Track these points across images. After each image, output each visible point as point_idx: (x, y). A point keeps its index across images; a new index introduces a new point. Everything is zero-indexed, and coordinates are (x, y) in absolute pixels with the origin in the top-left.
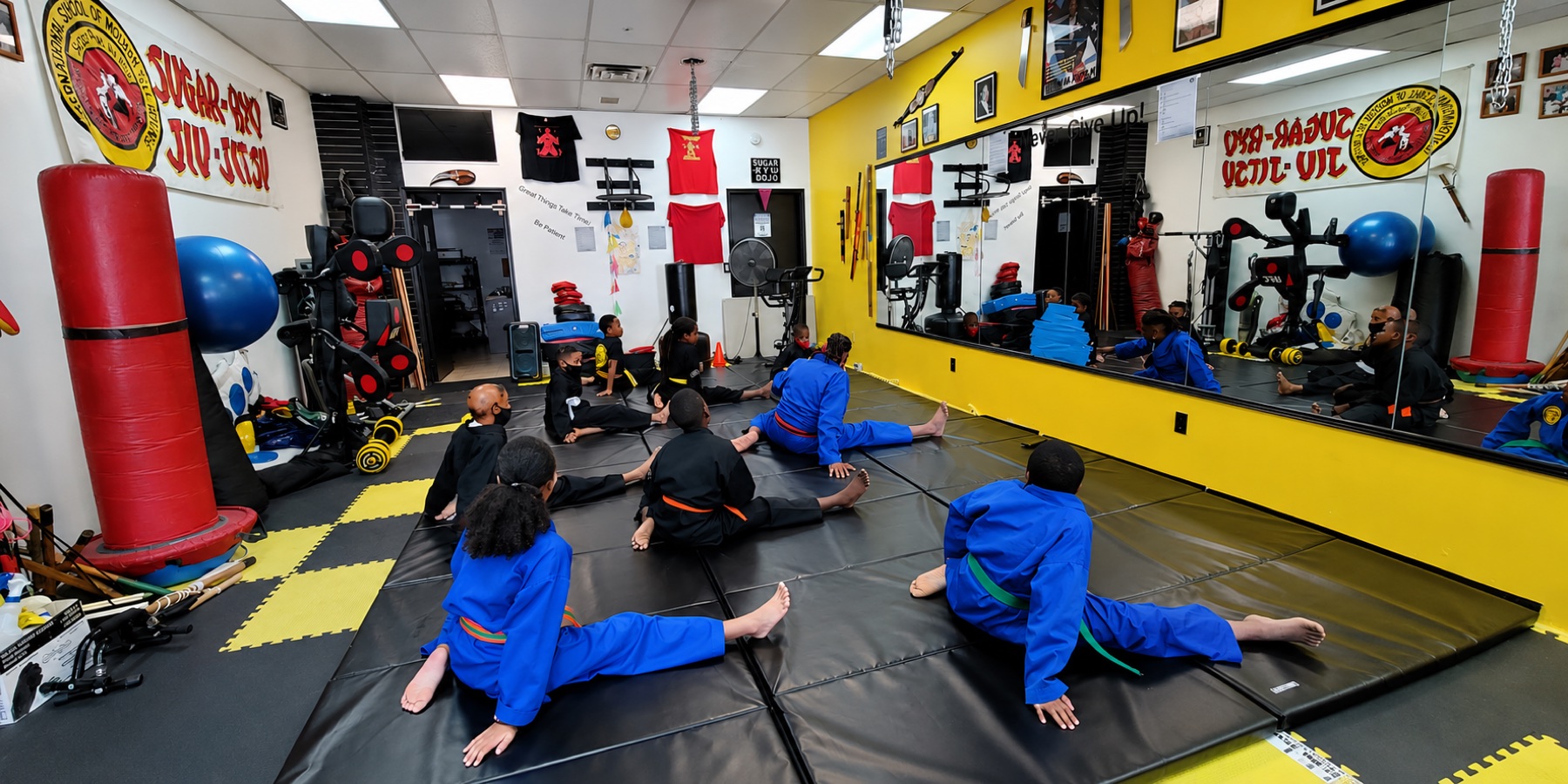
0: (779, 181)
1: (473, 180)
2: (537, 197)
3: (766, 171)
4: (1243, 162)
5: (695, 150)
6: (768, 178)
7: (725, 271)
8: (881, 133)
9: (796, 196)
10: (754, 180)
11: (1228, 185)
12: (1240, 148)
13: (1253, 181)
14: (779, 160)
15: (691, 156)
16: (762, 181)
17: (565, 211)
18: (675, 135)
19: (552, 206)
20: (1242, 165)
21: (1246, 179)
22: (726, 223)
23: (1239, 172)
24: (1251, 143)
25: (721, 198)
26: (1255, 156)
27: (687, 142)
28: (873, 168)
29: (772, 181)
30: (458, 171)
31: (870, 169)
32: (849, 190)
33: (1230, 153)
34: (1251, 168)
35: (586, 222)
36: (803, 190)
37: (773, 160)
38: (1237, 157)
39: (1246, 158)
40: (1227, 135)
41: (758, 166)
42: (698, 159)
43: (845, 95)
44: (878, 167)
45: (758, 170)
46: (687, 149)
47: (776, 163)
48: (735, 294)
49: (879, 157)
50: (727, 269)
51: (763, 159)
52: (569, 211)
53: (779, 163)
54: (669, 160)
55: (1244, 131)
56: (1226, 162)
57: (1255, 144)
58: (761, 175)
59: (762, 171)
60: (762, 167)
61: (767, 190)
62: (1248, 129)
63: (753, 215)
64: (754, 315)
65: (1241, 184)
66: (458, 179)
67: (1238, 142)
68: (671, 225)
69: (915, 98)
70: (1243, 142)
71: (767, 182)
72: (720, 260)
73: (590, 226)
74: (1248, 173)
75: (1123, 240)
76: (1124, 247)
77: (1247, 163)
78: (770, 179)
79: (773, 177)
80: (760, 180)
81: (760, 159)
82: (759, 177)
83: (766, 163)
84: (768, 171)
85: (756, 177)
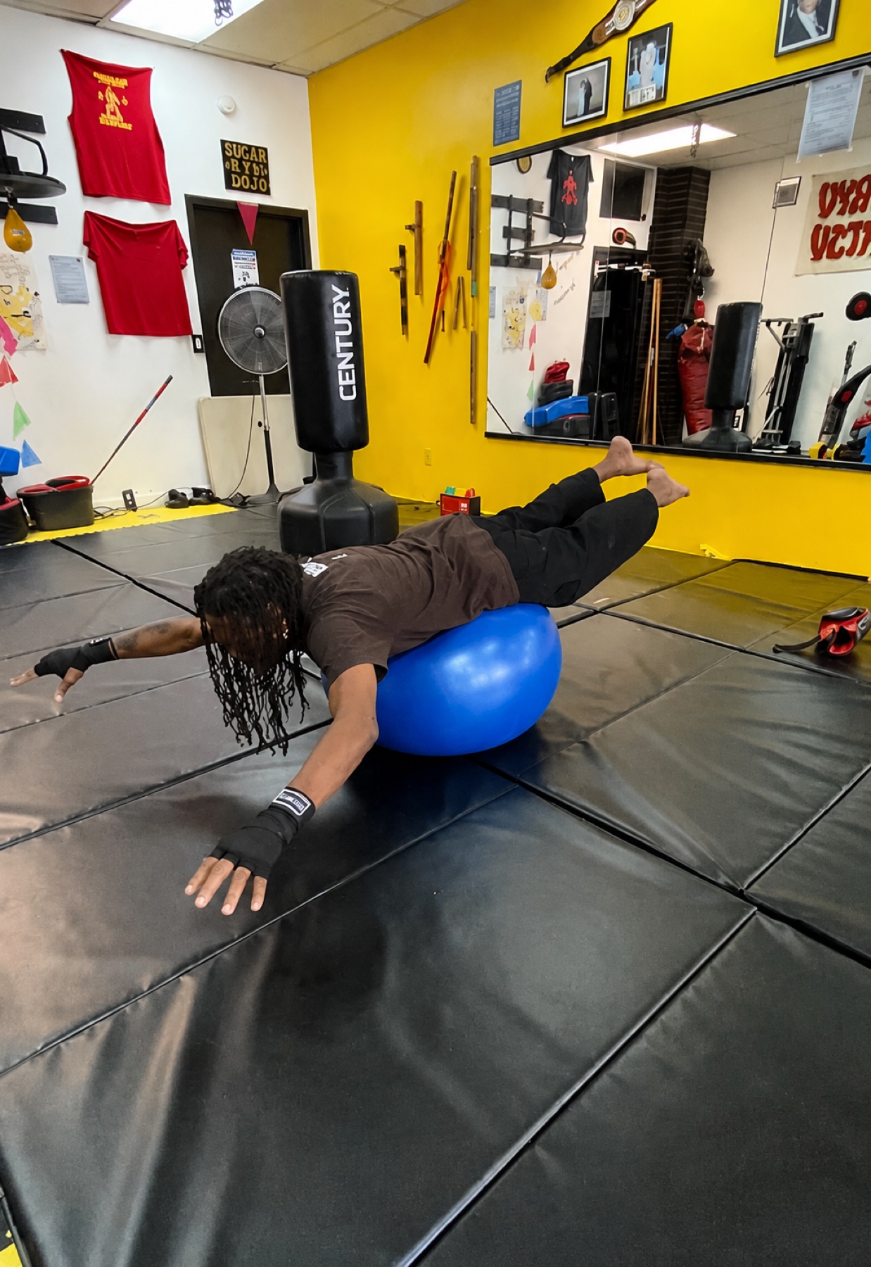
0: (267, 191)
3: (246, 168)
4: (841, 226)
5: (121, 107)
6: (252, 182)
7: (196, 350)
8: (511, 95)
9: (296, 224)
10: (229, 186)
11: (817, 256)
12: (838, 206)
13: (850, 253)
14: (266, 150)
15: (112, 119)
16: (240, 188)
18: (80, 68)
20: (840, 231)
21: (842, 249)
22: (190, 261)
23: (835, 240)
24: (856, 200)
25: (177, 213)
26: (858, 217)
27: (103, 87)
28: (485, 163)
29: (257, 190)
31: (476, 163)
32: (419, 207)
33: (825, 213)
34: (850, 235)
36: (306, 213)
37: (256, 149)
38: (833, 220)
39: (845, 220)
40: (825, 187)
41: (233, 157)
42: (129, 127)
44: (496, 161)
45: (235, 165)
46: (105, 102)
47: (261, 155)
48: (218, 388)
49: (497, 142)
50: (199, 346)
51: (242, 145)
53: (266, 157)
54: (71, 119)
55: (848, 184)
56: (818, 227)
57: (861, 202)
58: (239, 175)
59: (241, 168)
60: (241, 160)
61: (249, 207)
62: (853, 182)
63: (231, 251)
64: (260, 424)
65: (834, 255)
67: (839, 199)
68: (92, 255)
69: (610, 14)
70: (845, 200)
71: (248, 190)
72: (184, 329)
74: (845, 242)
75: (679, 329)
76: (677, 340)
77: (846, 227)
78: (254, 186)
79: (258, 182)
80: (238, 185)
81: (237, 144)
82: (236, 179)
83: (247, 155)
84: (251, 169)
85: (231, 177)
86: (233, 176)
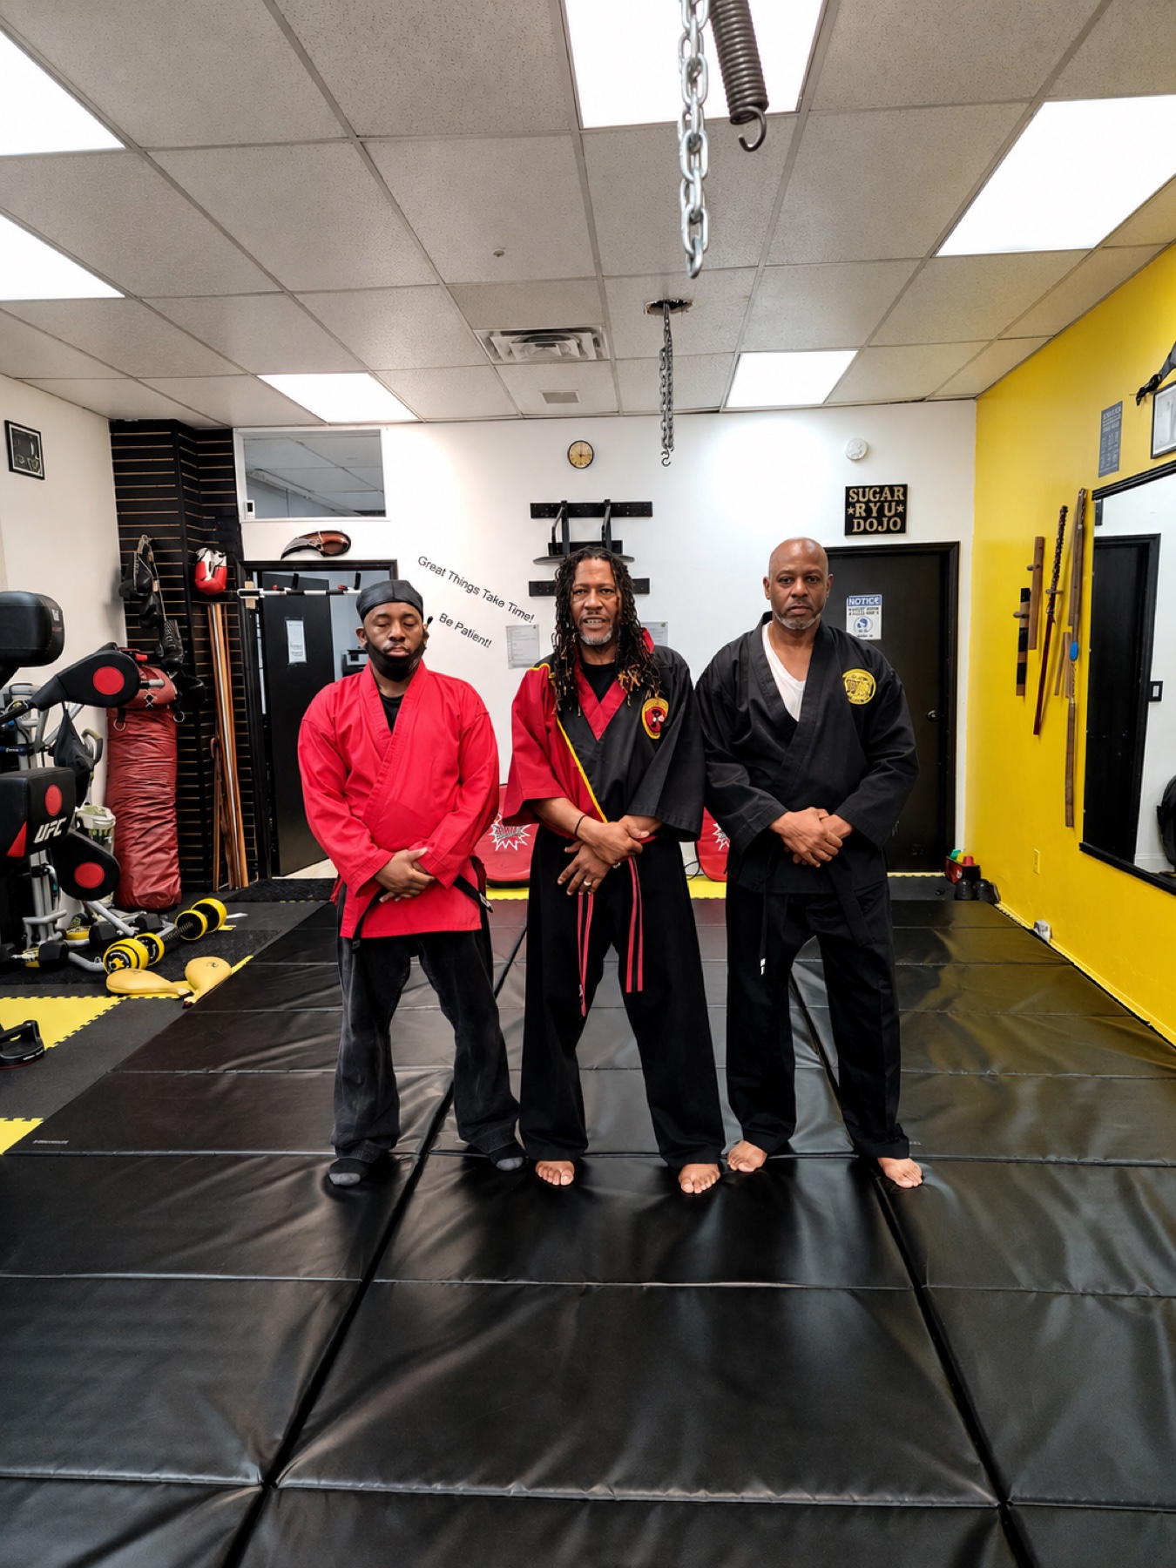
0: (903, 530)
1: (345, 547)
2: (447, 574)
3: (875, 510)
6: (880, 524)
8: (1112, 420)
9: (943, 557)
10: (849, 531)
14: (905, 487)
16: (865, 532)
17: (494, 599)
19: (472, 589)
28: (1090, 496)
29: (889, 531)
30: (322, 533)
31: (1083, 497)
32: (1040, 544)
35: (526, 617)
36: (957, 544)
37: (891, 488)
41: (859, 501)
43: (1046, 340)
44: (1098, 495)
45: (860, 510)
47: (898, 494)
49: (1101, 472)
51: (871, 487)
52: (500, 598)
53: (905, 494)
58: (865, 519)
59: (868, 510)
60: (869, 502)
63: (845, 599)
66: (322, 549)
71: (877, 532)
73: (534, 622)
78: (882, 528)
79: (888, 522)
80: (862, 529)
81: (864, 487)
82: (859, 524)
83: (878, 496)
84: (881, 510)
85: (853, 523)
86: (856, 521)
